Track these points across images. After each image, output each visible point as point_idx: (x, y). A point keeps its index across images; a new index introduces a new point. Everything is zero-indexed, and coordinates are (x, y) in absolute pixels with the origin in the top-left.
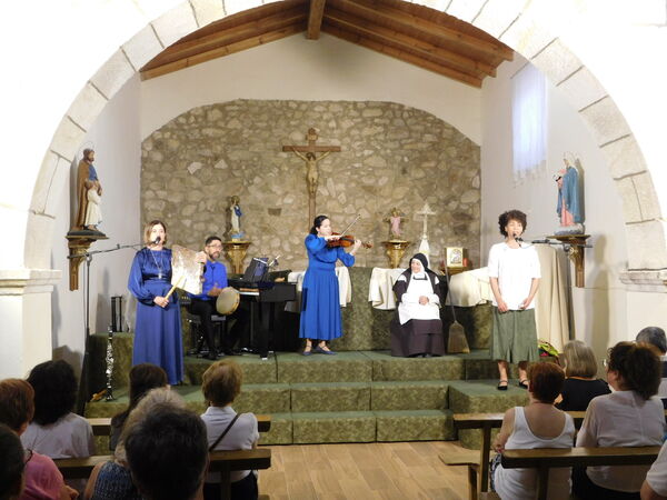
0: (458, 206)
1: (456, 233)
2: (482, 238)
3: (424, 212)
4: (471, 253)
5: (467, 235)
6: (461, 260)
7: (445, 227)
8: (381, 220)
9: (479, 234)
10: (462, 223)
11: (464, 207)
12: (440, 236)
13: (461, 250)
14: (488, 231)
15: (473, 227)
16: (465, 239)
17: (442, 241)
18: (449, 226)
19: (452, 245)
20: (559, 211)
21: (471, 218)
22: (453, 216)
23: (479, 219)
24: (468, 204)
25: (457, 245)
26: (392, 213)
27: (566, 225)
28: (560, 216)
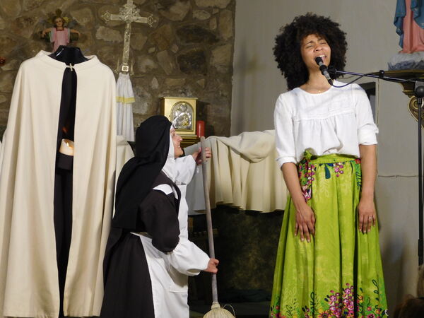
0: (190, 13)
1: (183, 69)
2: (235, 79)
3: (125, 18)
4: (212, 111)
5: (205, 72)
6: (193, 123)
7: (162, 54)
8: (28, 34)
9: (231, 72)
10: (196, 48)
11: (201, 16)
12: (151, 73)
13: (193, 102)
14: (249, 66)
15: (218, 57)
16: (201, 82)
17: (155, 84)
18: (170, 53)
19: (174, 92)
20: (399, 21)
21: (214, 39)
22: (178, 33)
23: (232, 40)
24: (209, 9)
25: (184, 93)
26: (52, 21)
27: (413, 51)
28: (401, 33)
